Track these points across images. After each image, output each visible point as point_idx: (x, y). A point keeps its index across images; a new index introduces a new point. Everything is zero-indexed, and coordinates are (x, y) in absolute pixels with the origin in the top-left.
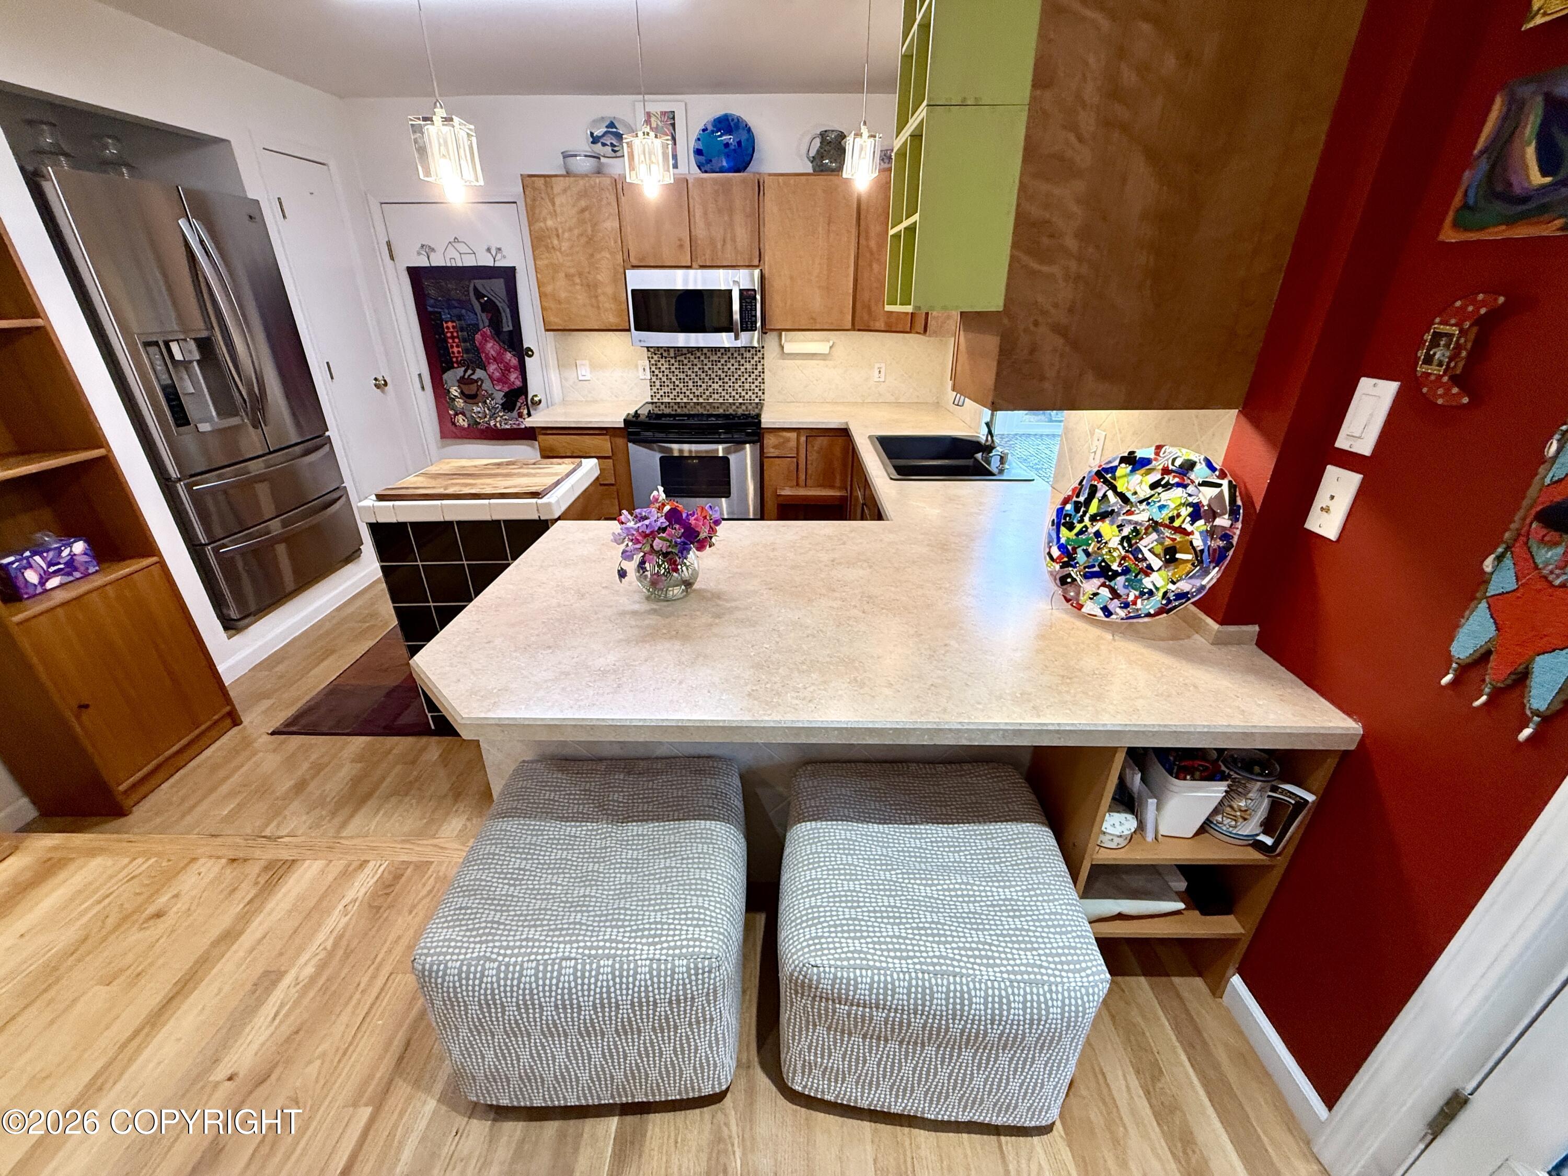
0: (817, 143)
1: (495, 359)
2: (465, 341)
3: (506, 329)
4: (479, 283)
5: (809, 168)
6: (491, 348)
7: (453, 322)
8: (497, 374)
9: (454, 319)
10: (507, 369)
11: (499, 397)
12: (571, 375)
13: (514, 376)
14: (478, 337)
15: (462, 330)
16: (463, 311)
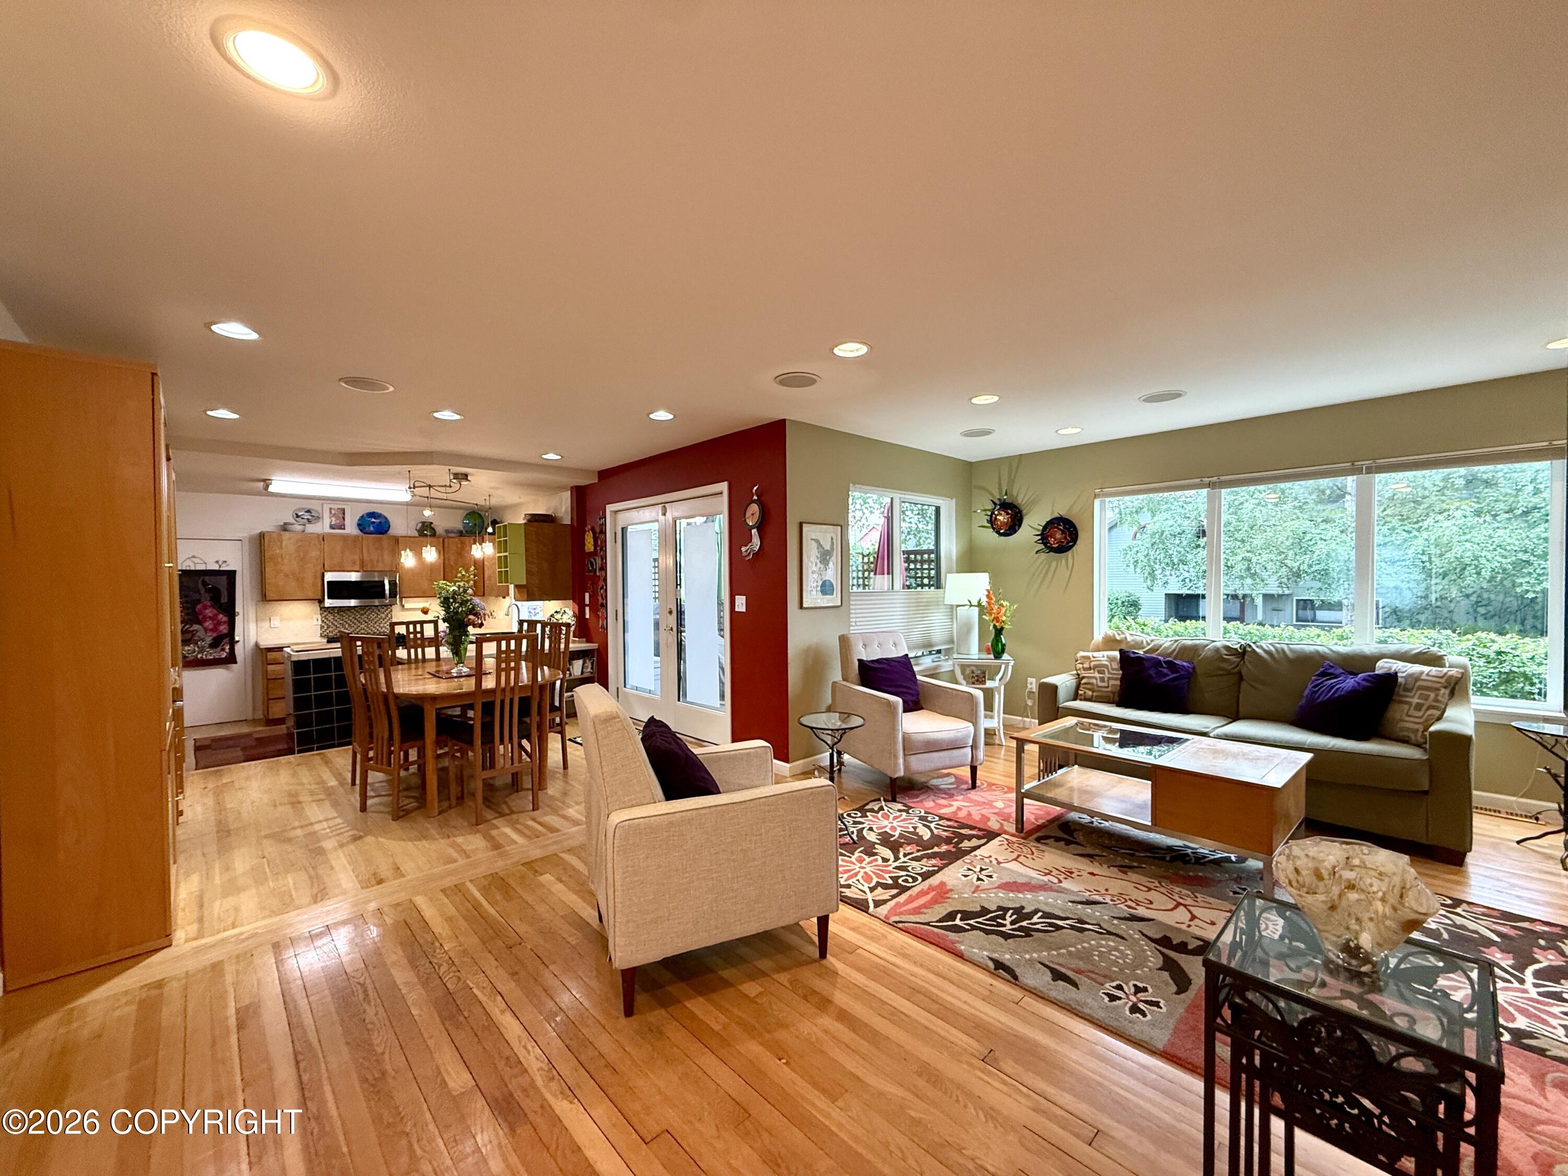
0: (420, 525)
1: (211, 618)
3: (223, 601)
4: (207, 579)
5: (416, 534)
6: (209, 612)
8: (211, 627)
10: (219, 623)
11: (209, 640)
12: (266, 625)
13: (224, 629)
14: (199, 607)
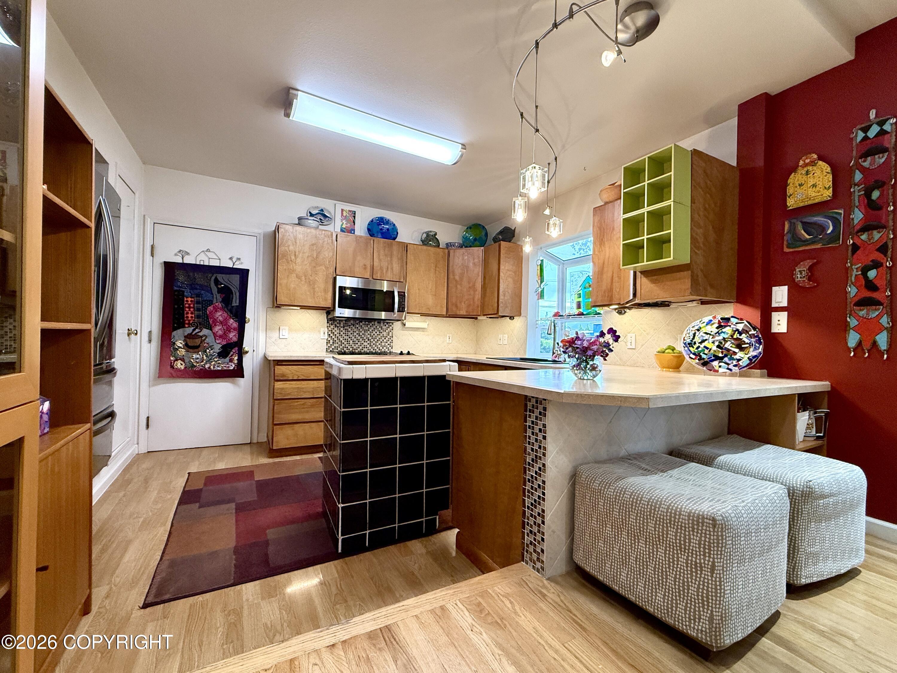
1: (221, 323)
2: (198, 310)
3: (234, 304)
4: (220, 277)
5: (421, 243)
6: (219, 315)
7: (191, 298)
8: (220, 333)
9: (193, 296)
10: (229, 329)
11: (217, 348)
12: (275, 335)
14: (210, 308)
15: (198, 303)
16: (203, 292)
